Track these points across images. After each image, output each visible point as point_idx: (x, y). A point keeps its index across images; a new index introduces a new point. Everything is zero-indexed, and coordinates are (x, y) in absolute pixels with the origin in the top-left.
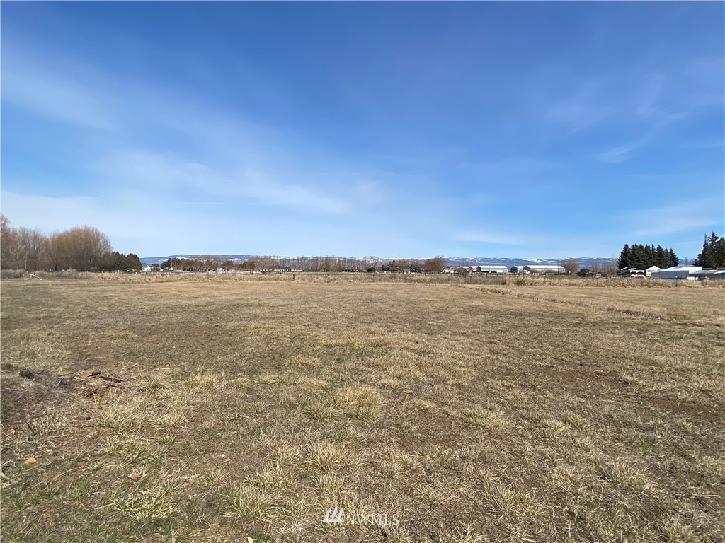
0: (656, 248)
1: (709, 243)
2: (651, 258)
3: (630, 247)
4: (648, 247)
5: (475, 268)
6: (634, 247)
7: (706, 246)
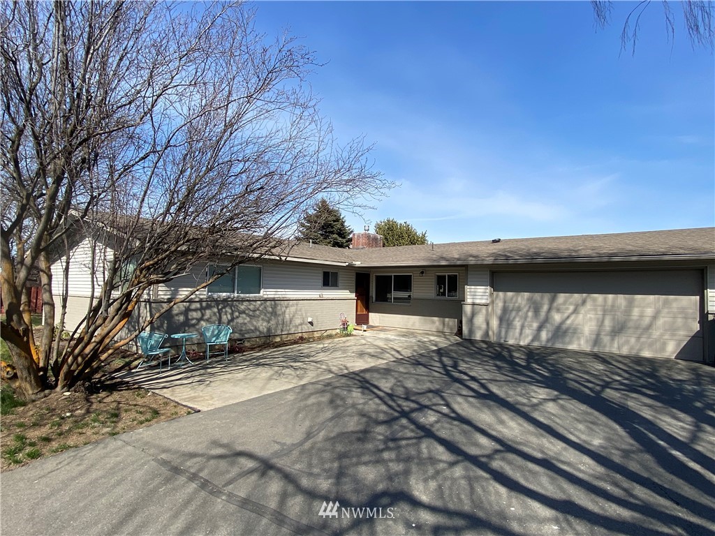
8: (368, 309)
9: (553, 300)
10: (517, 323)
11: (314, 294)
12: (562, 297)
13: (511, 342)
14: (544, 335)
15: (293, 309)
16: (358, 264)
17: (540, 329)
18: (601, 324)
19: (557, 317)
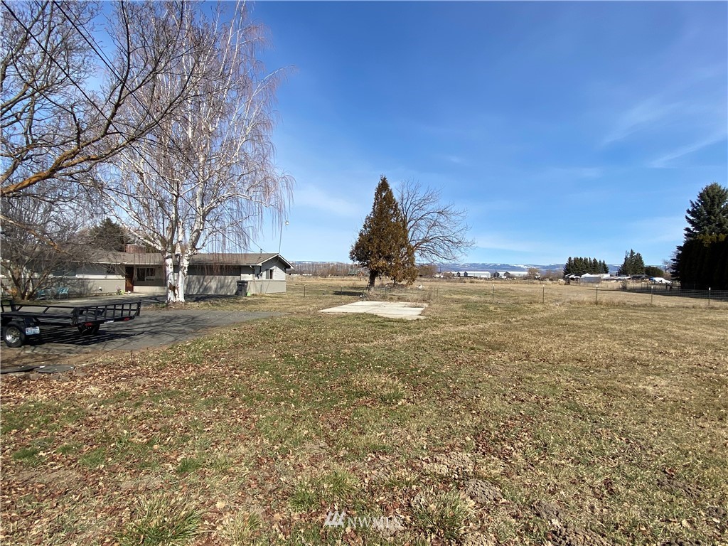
0: (592, 260)
1: (629, 256)
2: (587, 267)
3: (572, 259)
4: (586, 260)
5: (462, 273)
6: (576, 259)
7: (626, 259)
8: (133, 285)
9: (204, 278)
10: (193, 286)
11: (103, 277)
12: (207, 277)
13: (191, 293)
14: (201, 290)
15: (92, 284)
16: (125, 263)
17: (200, 288)
18: (217, 285)
19: (205, 284)
